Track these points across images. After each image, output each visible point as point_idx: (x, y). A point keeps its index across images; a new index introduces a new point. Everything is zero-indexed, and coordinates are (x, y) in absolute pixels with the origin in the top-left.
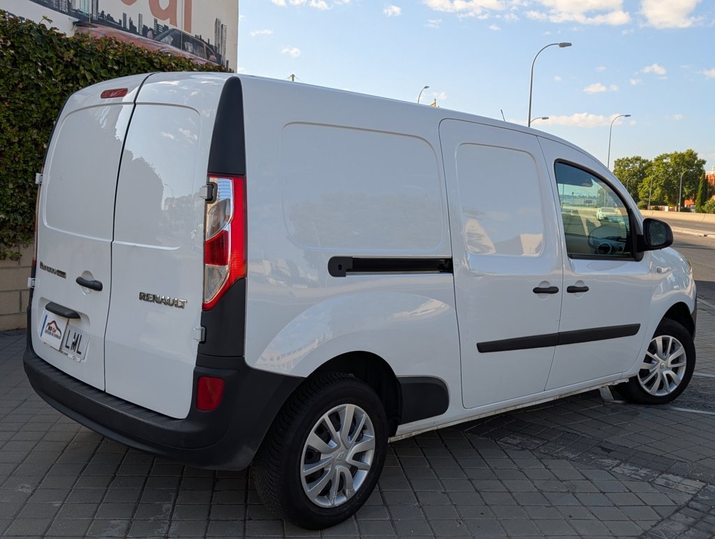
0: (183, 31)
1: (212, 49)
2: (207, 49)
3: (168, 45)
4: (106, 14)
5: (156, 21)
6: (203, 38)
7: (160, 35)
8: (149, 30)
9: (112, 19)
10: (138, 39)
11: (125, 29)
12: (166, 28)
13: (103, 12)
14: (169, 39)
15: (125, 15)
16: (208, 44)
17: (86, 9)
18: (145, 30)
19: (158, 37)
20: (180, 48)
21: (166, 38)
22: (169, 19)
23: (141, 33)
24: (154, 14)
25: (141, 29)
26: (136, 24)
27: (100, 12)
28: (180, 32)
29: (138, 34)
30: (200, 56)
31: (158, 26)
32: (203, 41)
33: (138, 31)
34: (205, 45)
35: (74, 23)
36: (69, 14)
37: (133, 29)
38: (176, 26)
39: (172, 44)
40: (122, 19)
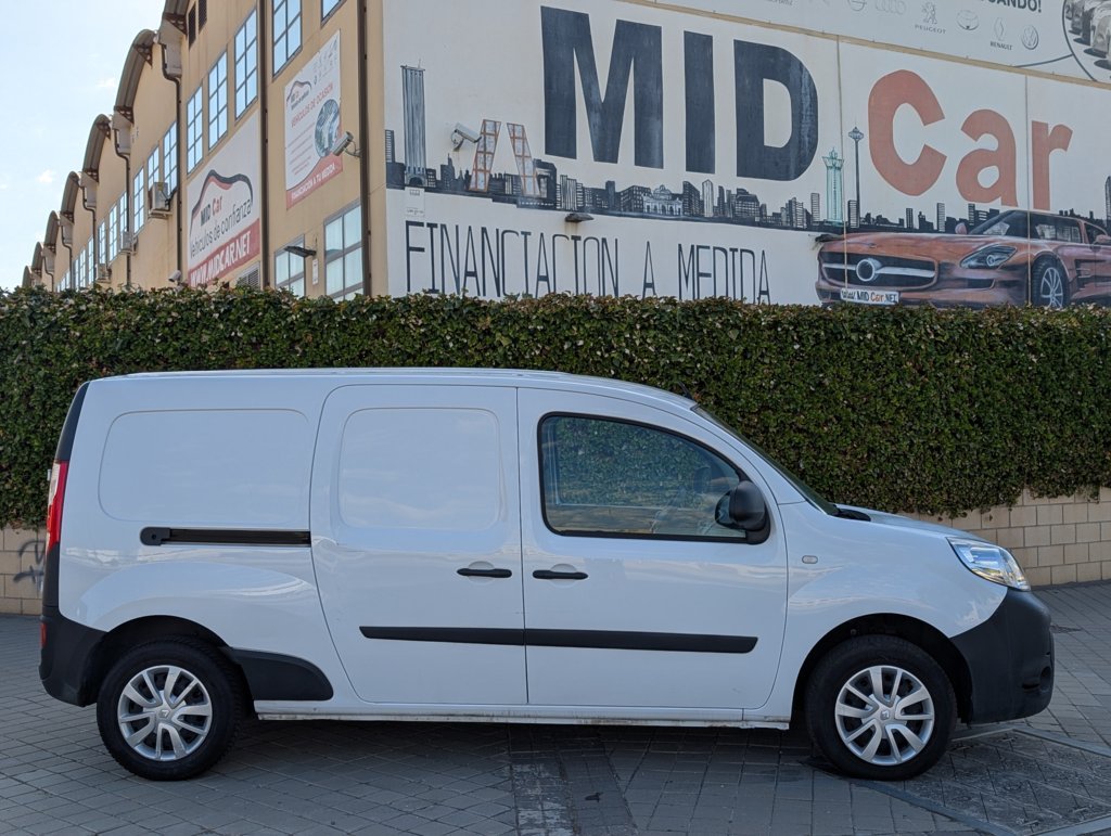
0: (1032, 209)
1: (1102, 226)
2: (1087, 227)
3: (1000, 237)
4: (874, 216)
5: (972, 207)
6: (1076, 213)
7: (982, 226)
8: (957, 223)
9: (886, 221)
10: (936, 239)
11: (911, 229)
12: (994, 212)
13: (868, 215)
14: (1002, 227)
15: (909, 212)
16: (1091, 220)
17: (838, 216)
18: (951, 225)
19: (978, 229)
20: (1026, 236)
21: (996, 228)
22: (1000, 199)
23: (942, 229)
24: (966, 198)
25: (942, 224)
26: (931, 218)
27: (863, 215)
28: (1025, 213)
29: (937, 231)
30: (1072, 241)
31: (977, 213)
32: (1078, 217)
33: (935, 228)
34: (1083, 222)
35: (817, 239)
36: (810, 228)
37: (925, 226)
38: (1017, 206)
39: (1008, 233)
40: (904, 217)
